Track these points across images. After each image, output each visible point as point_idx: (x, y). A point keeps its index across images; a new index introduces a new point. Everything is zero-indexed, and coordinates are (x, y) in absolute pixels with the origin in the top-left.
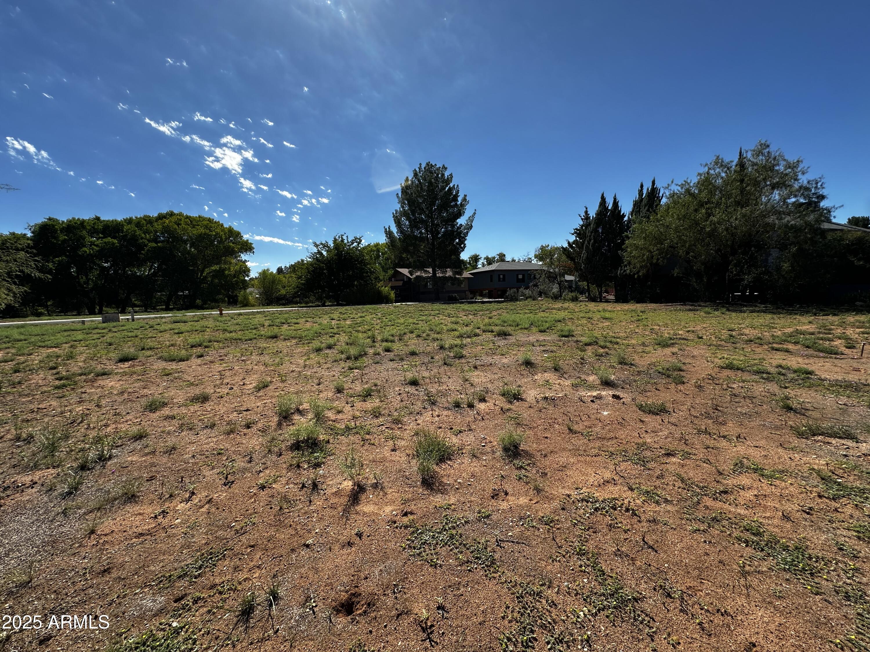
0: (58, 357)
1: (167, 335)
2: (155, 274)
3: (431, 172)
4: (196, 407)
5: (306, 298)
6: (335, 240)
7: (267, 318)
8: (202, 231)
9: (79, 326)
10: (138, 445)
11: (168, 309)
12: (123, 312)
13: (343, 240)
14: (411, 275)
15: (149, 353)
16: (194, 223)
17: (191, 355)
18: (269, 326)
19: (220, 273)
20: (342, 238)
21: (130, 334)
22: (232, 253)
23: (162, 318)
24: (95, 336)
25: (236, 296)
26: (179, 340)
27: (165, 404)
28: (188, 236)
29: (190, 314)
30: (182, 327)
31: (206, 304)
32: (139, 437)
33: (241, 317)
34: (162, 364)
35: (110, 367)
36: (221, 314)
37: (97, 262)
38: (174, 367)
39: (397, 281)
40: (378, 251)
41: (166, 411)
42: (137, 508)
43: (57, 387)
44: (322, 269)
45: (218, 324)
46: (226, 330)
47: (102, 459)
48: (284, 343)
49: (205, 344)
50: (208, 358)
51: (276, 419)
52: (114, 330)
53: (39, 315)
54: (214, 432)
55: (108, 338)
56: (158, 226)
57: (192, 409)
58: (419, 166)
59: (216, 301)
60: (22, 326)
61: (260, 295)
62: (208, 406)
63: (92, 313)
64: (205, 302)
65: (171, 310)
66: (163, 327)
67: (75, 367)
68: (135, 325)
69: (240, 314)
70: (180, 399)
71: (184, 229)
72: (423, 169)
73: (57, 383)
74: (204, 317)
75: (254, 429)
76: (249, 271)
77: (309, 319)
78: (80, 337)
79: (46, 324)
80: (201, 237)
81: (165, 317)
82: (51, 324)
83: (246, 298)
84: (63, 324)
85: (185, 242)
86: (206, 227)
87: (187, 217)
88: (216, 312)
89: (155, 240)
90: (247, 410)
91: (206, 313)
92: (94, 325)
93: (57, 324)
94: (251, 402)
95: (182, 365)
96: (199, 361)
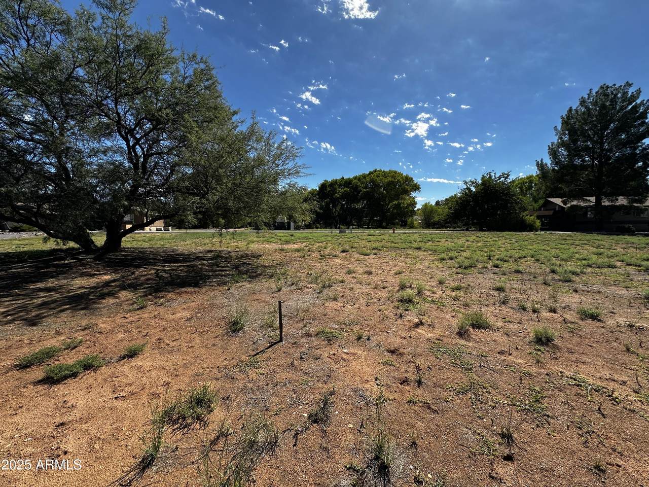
0: (321, 247)
1: (364, 242)
2: (364, 207)
3: (606, 95)
4: (366, 276)
5: (454, 224)
6: (483, 177)
7: (420, 237)
8: (390, 179)
9: (330, 234)
10: (341, 284)
11: (368, 228)
12: (348, 228)
13: (490, 177)
14: (565, 204)
15: (354, 250)
16: (386, 175)
17: (371, 253)
18: (420, 242)
19: (398, 206)
20: (490, 175)
21: (349, 240)
22: (406, 192)
23: (364, 232)
24: (335, 240)
25: (407, 221)
26: (368, 245)
27: (354, 272)
28: (383, 183)
29: (378, 231)
30: (372, 238)
31: (388, 225)
32: (342, 282)
33: (405, 235)
34: (357, 256)
35: (338, 253)
36: (394, 232)
37: (340, 201)
38: (362, 258)
39: (546, 210)
40: (531, 182)
41: (354, 275)
42: (336, 303)
43: (320, 259)
44: (468, 201)
45: (390, 238)
46: (393, 242)
47: (330, 286)
48: (422, 253)
49: (379, 248)
50: (378, 256)
51: (398, 288)
52: (343, 237)
53: (317, 228)
54: (368, 287)
55: (339, 241)
56: (368, 179)
57: (364, 276)
58: (588, 92)
59: (394, 224)
60: (312, 233)
61: (422, 220)
62: (370, 277)
63: (336, 228)
64: (387, 225)
65: (370, 228)
66: (362, 238)
67: (327, 252)
68: (351, 235)
69: (405, 233)
70: (360, 272)
71: (381, 179)
72: (594, 94)
73: (320, 257)
74: (384, 234)
75: (386, 290)
76: (416, 204)
77: (449, 240)
78: (330, 239)
79: (319, 232)
80: (389, 183)
81: (365, 232)
82: (321, 232)
83: (412, 223)
84: (325, 233)
85: (381, 187)
86: (393, 177)
87: (384, 172)
88: (391, 231)
89: (366, 188)
90: (386, 282)
91: (386, 231)
92: (335, 234)
93: (323, 232)
94: (390, 279)
95: (366, 257)
96: (374, 256)
